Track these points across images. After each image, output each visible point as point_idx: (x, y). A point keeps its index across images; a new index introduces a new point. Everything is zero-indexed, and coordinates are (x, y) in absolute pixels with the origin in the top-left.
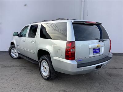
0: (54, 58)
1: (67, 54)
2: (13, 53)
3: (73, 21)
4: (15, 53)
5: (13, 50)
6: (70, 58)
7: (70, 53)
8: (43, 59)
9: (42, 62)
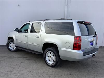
0: (61, 49)
1: (75, 46)
2: (11, 46)
3: (77, 21)
4: (13, 47)
5: (11, 44)
6: (77, 49)
7: (77, 45)
8: (48, 51)
9: (48, 52)
